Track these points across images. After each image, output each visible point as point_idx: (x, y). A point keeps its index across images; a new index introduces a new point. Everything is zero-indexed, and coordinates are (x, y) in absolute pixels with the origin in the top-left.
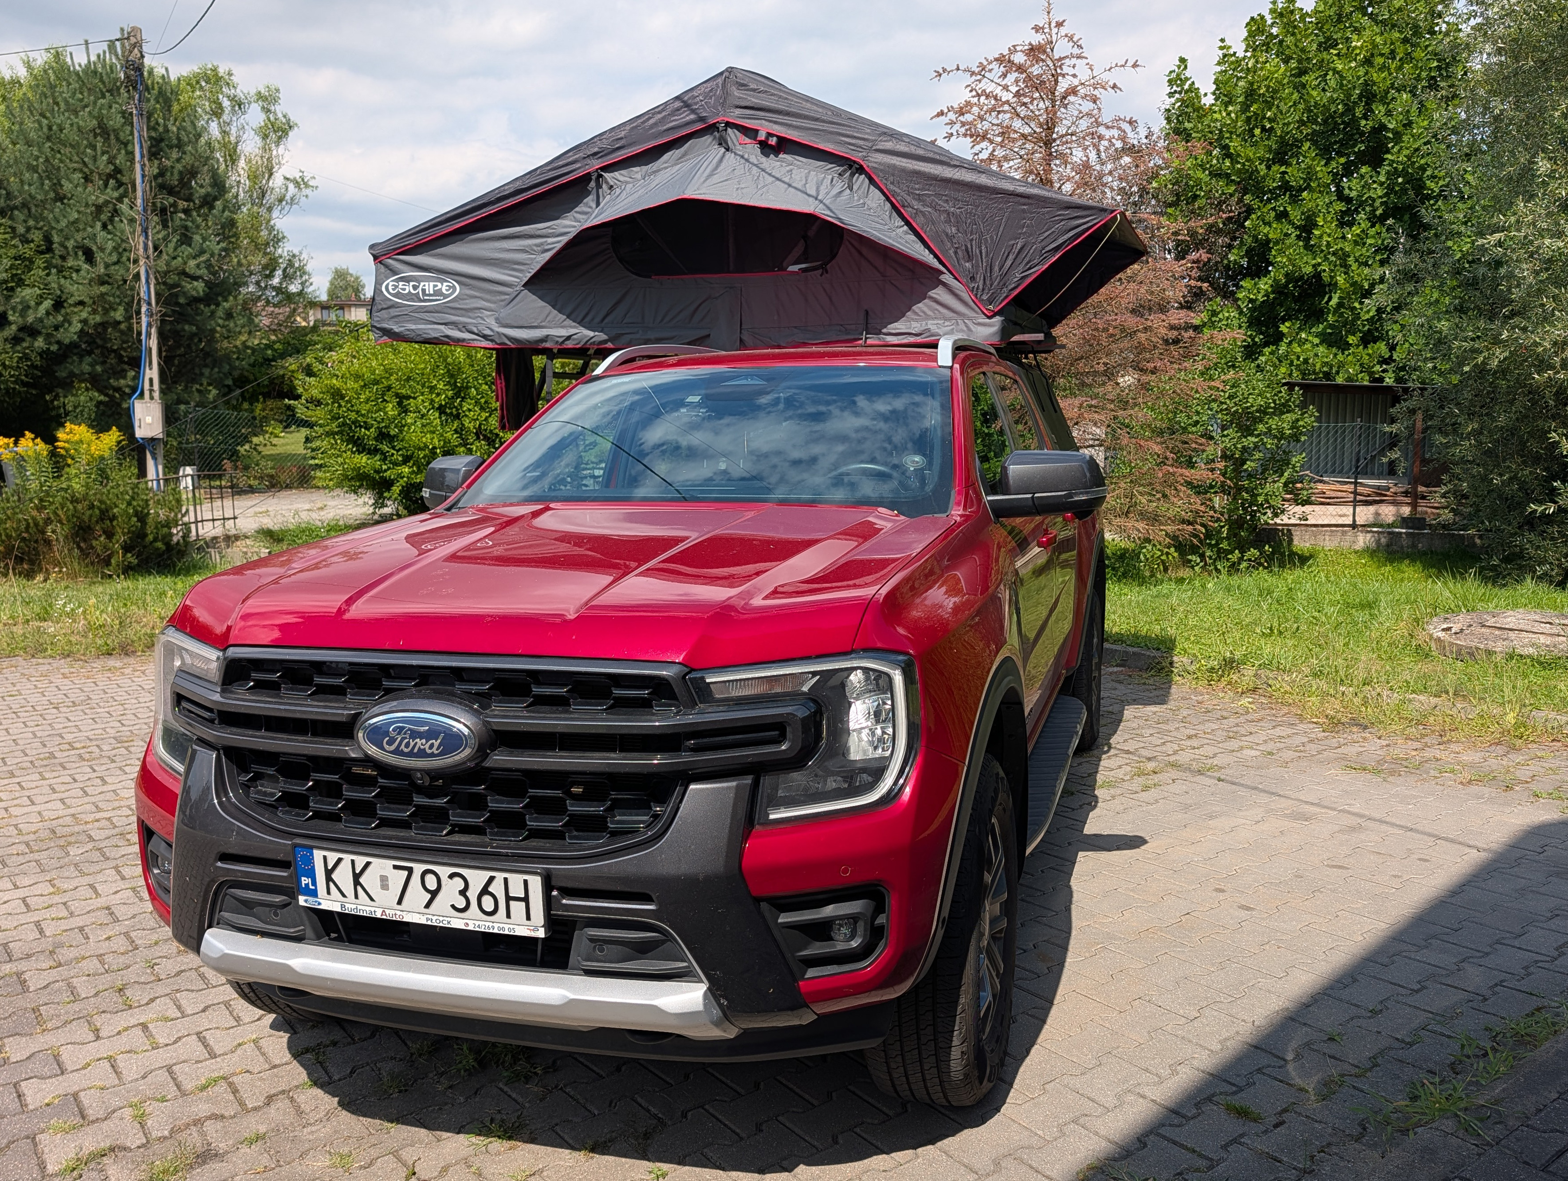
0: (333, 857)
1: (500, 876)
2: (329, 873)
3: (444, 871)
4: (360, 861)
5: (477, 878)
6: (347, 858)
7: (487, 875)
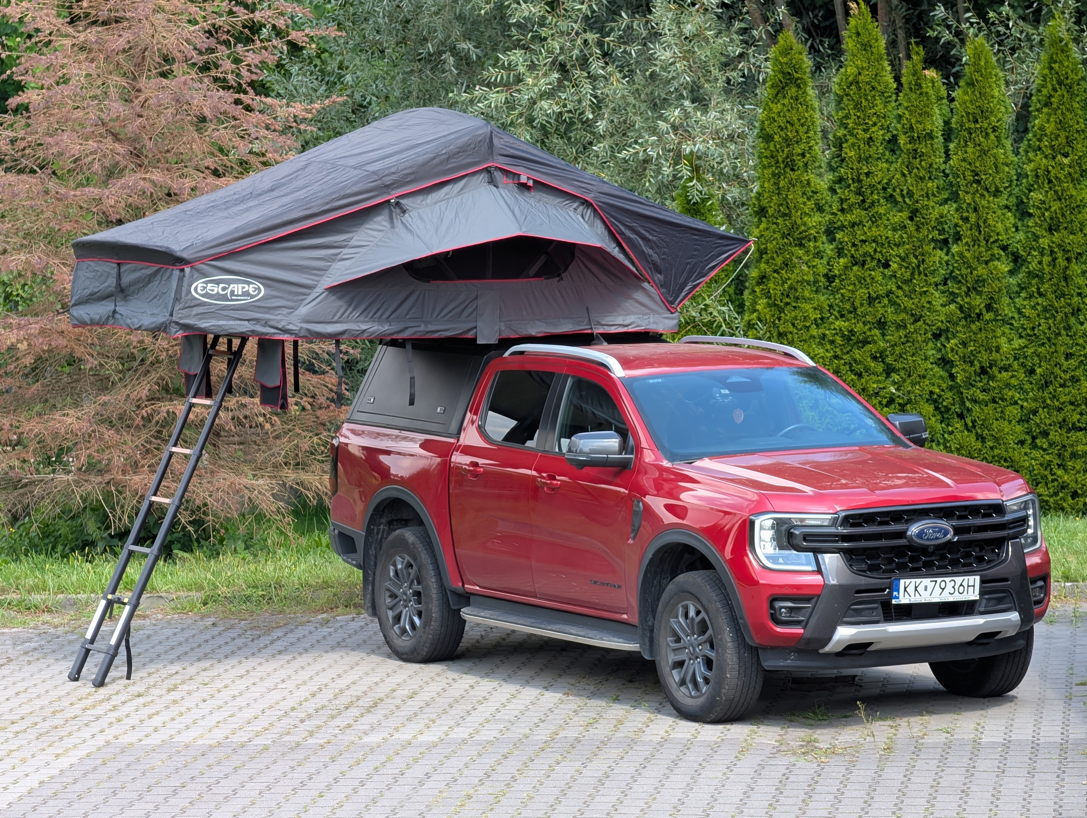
0: (908, 581)
1: (966, 578)
2: (905, 588)
3: (948, 580)
4: (918, 581)
5: (959, 580)
6: (913, 580)
7: (962, 578)
